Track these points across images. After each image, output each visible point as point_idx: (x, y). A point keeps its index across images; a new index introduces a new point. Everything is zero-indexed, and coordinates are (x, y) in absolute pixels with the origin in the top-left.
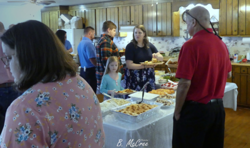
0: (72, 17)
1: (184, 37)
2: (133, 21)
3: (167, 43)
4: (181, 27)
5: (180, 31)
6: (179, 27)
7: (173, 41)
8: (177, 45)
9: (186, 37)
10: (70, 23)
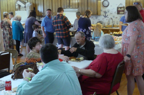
0: (26, 3)
1: (103, 15)
2: (71, 6)
3: (93, 19)
4: (101, 10)
5: (101, 12)
6: (100, 9)
7: (97, 18)
8: (99, 20)
9: (105, 16)
10: (25, 7)
